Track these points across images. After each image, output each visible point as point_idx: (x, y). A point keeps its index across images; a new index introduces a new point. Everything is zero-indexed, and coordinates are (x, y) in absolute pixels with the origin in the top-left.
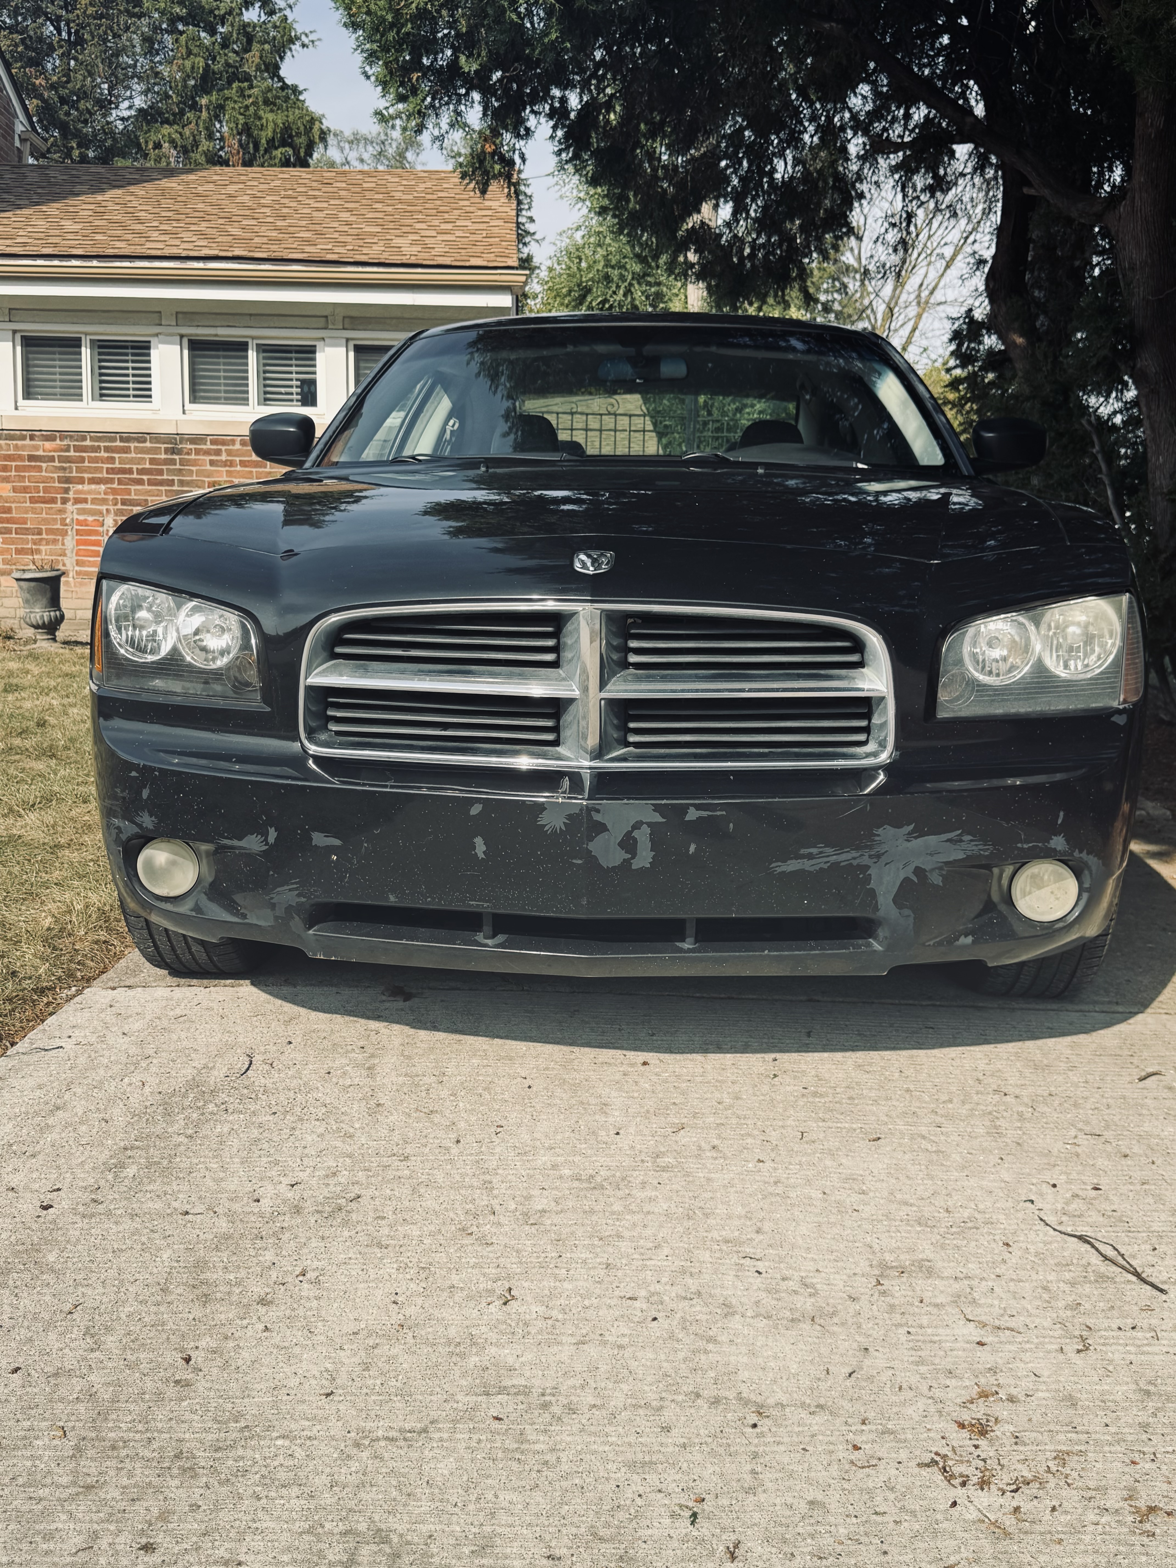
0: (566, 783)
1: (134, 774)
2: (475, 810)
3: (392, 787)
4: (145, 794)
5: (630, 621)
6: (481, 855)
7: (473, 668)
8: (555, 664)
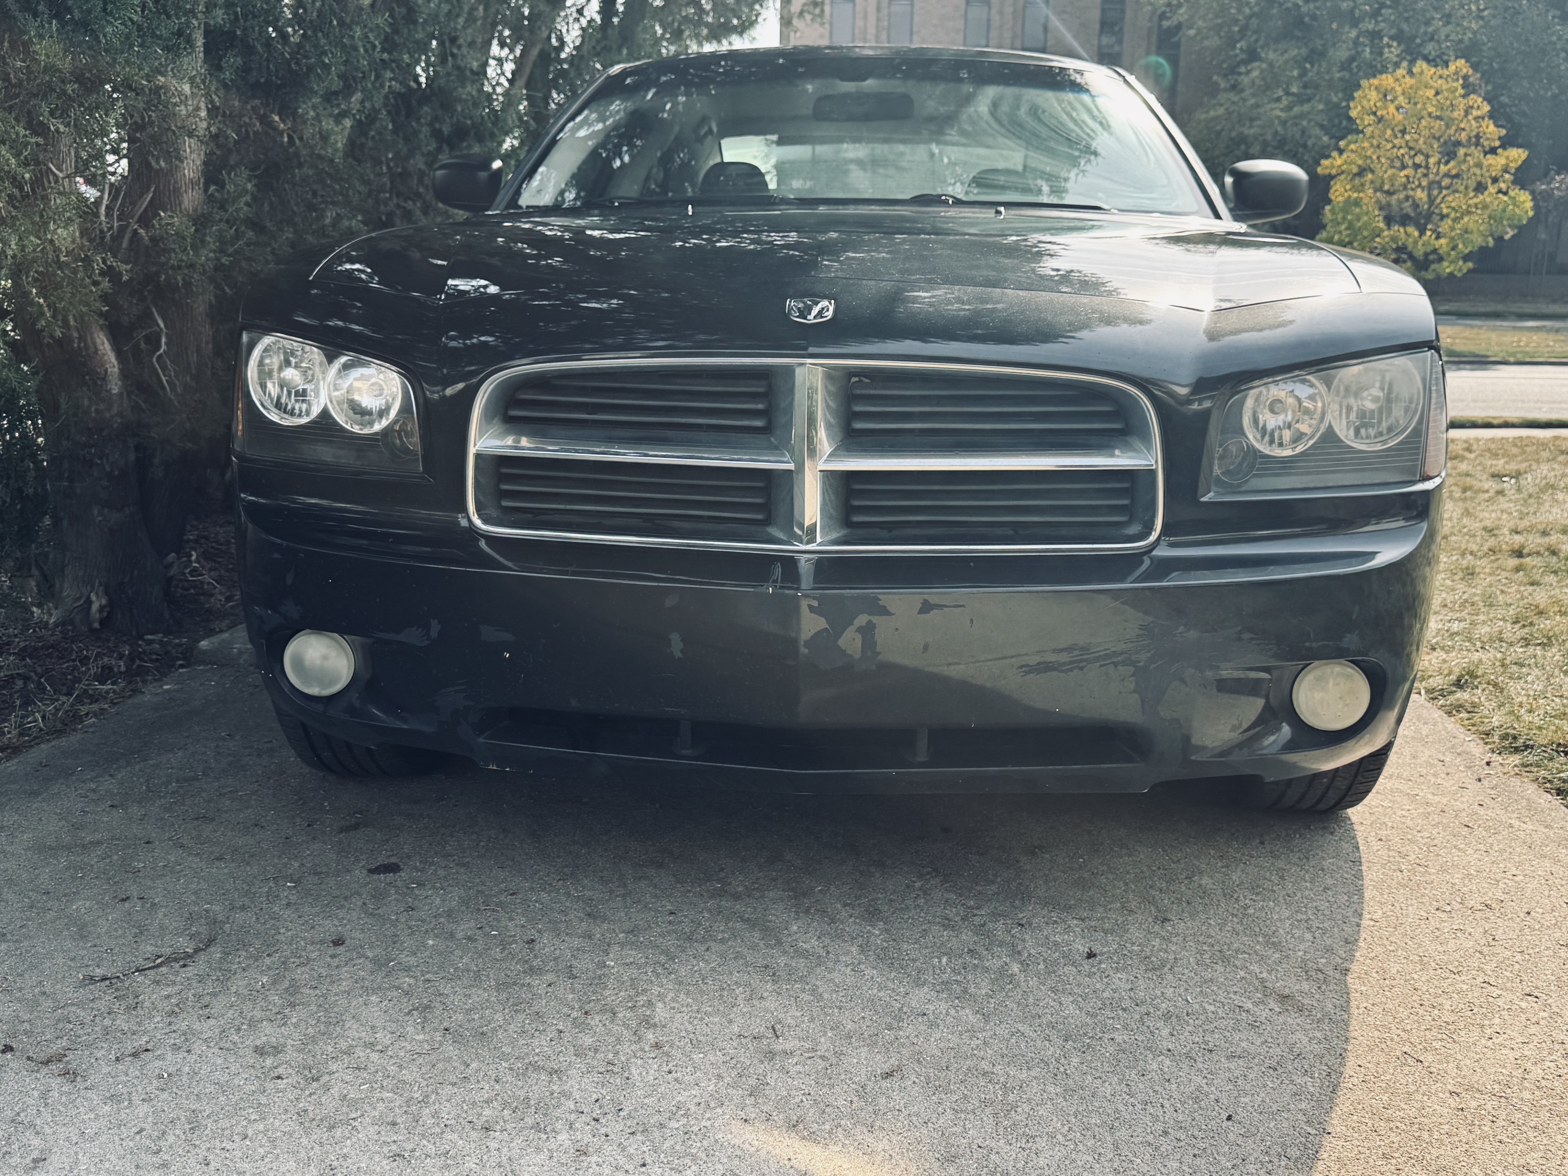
0: (778, 571)
1: (276, 555)
2: (670, 602)
3: (574, 573)
4: (289, 580)
5: (854, 379)
6: (678, 654)
7: (670, 433)
8: (767, 430)
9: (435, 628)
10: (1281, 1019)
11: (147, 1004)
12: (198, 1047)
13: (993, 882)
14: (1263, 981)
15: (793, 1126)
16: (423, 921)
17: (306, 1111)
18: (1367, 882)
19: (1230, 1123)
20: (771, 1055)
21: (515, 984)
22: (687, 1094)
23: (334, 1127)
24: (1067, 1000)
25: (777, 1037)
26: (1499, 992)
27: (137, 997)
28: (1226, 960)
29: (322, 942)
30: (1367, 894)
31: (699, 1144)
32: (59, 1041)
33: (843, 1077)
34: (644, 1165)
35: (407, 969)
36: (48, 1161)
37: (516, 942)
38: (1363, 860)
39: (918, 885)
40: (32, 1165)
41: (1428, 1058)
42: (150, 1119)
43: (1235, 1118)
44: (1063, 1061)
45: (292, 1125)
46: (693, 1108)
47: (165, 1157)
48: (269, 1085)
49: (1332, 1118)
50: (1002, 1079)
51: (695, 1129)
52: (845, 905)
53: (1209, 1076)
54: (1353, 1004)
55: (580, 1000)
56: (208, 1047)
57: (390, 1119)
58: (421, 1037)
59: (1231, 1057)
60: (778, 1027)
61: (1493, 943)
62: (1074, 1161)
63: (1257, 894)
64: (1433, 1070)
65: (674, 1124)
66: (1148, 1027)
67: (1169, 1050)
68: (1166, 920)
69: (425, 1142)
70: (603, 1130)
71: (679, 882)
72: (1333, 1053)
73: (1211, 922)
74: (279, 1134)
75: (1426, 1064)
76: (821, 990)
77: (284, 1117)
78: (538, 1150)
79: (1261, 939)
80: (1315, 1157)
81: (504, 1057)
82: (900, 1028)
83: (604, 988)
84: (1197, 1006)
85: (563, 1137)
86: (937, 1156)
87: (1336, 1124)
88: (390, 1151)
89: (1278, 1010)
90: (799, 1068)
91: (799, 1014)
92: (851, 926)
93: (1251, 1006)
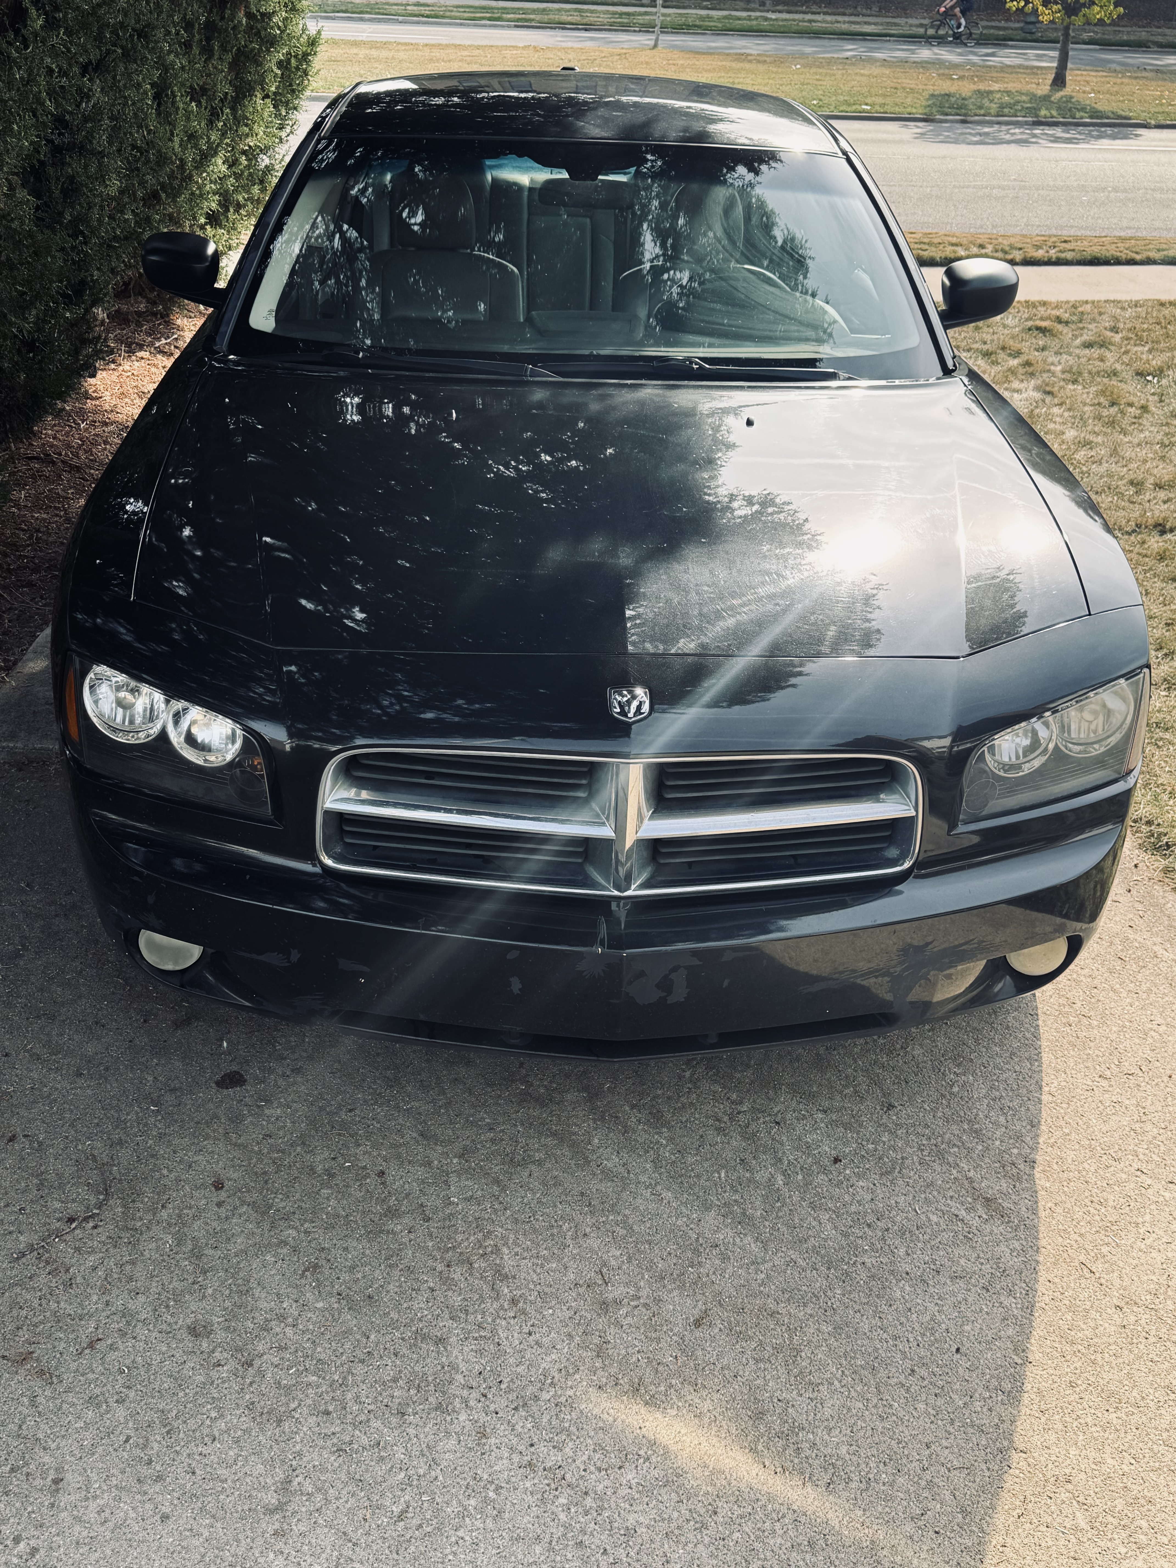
6: (516, 991)
9: (295, 956)
10: (988, 1227)
11: (79, 1280)
12: (142, 1332)
13: (748, 1066)
14: (971, 1181)
15: (636, 1390)
16: (283, 1151)
17: (253, 1403)
18: (1044, 1043)
19: (958, 1356)
20: (604, 1306)
21: (382, 1231)
22: (549, 1359)
23: (281, 1421)
24: (825, 1217)
25: (607, 1284)
26: (1149, 1181)
27: (67, 1270)
28: (940, 1155)
29: (203, 1186)
30: (1046, 1057)
31: (569, 1417)
32: (21, 1333)
33: (665, 1328)
34: (532, 1445)
35: (286, 1218)
36: (65, 1481)
37: (369, 1177)
38: (1040, 1012)
39: (688, 1074)
40: (54, 1487)
41: (1098, 1267)
42: (131, 1424)
43: (963, 1350)
44: (829, 1293)
45: (246, 1422)
46: (556, 1375)
47: (158, 1468)
48: (214, 1374)
49: (1032, 1345)
50: (786, 1321)
51: (563, 1399)
52: (633, 1107)
53: (939, 1302)
54: (1041, 1204)
55: (439, 1248)
56: (149, 1330)
57: (322, 1408)
58: (320, 1305)
59: (953, 1278)
60: (605, 1270)
61: (1144, 1118)
62: (849, 1409)
63: (959, 1065)
64: (1103, 1281)
65: (545, 1396)
66: (889, 1246)
67: (907, 1274)
68: (891, 1107)
69: (357, 1432)
70: (492, 1407)
71: (489, 1085)
72: (1028, 1266)
73: (926, 1106)
74: (239, 1433)
75: (1097, 1275)
76: (630, 1221)
77: (238, 1412)
78: (448, 1434)
79: (966, 1127)
80: (1021, 1391)
81: (394, 1325)
82: (700, 1264)
83: (456, 1232)
84: (923, 1217)
85: (463, 1417)
86: (750, 1413)
87: (1035, 1353)
88: (334, 1445)
89: (984, 1216)
90: (629, 1320)
91: (619, 1253)
92: (642, 1133)
93: (963, 1213)
